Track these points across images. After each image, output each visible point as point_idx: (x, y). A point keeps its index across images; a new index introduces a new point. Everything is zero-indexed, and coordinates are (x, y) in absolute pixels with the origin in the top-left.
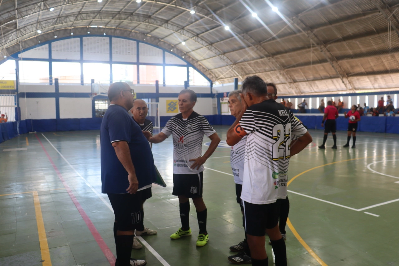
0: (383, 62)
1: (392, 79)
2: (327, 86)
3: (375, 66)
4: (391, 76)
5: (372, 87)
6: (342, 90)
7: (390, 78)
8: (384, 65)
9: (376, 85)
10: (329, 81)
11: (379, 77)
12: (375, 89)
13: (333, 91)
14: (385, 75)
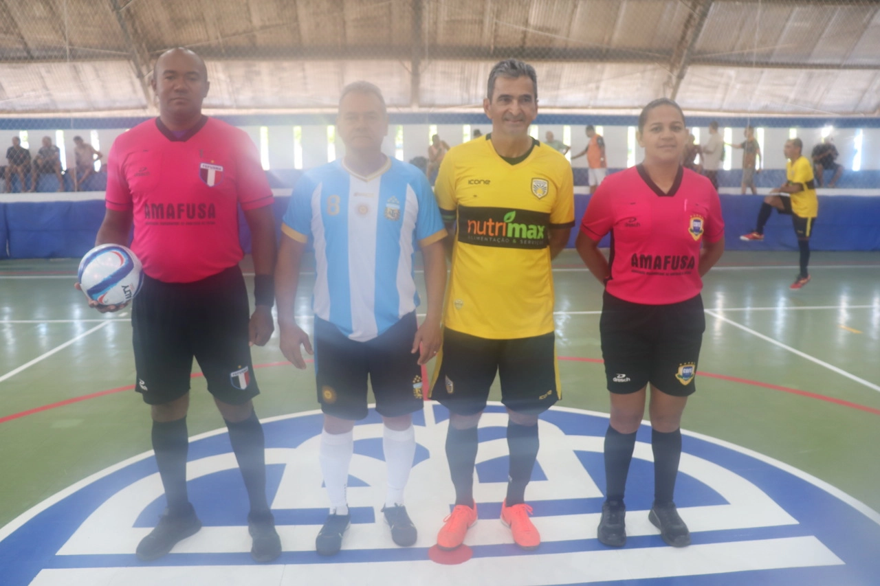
0: (296, 19)
1: (305, 78)
2: (45, 87)
3: (263, 28)
4: (303, 70)
5: (227, 103)
6: (110, 109)
7: (300, 74)
8: (296, 30)
9: (245, 96)
10: (62, 70)
11: (264, 67)
12: (239, 107)
13: (68, 111)
14: (286, 64)
